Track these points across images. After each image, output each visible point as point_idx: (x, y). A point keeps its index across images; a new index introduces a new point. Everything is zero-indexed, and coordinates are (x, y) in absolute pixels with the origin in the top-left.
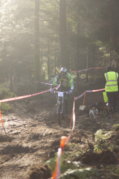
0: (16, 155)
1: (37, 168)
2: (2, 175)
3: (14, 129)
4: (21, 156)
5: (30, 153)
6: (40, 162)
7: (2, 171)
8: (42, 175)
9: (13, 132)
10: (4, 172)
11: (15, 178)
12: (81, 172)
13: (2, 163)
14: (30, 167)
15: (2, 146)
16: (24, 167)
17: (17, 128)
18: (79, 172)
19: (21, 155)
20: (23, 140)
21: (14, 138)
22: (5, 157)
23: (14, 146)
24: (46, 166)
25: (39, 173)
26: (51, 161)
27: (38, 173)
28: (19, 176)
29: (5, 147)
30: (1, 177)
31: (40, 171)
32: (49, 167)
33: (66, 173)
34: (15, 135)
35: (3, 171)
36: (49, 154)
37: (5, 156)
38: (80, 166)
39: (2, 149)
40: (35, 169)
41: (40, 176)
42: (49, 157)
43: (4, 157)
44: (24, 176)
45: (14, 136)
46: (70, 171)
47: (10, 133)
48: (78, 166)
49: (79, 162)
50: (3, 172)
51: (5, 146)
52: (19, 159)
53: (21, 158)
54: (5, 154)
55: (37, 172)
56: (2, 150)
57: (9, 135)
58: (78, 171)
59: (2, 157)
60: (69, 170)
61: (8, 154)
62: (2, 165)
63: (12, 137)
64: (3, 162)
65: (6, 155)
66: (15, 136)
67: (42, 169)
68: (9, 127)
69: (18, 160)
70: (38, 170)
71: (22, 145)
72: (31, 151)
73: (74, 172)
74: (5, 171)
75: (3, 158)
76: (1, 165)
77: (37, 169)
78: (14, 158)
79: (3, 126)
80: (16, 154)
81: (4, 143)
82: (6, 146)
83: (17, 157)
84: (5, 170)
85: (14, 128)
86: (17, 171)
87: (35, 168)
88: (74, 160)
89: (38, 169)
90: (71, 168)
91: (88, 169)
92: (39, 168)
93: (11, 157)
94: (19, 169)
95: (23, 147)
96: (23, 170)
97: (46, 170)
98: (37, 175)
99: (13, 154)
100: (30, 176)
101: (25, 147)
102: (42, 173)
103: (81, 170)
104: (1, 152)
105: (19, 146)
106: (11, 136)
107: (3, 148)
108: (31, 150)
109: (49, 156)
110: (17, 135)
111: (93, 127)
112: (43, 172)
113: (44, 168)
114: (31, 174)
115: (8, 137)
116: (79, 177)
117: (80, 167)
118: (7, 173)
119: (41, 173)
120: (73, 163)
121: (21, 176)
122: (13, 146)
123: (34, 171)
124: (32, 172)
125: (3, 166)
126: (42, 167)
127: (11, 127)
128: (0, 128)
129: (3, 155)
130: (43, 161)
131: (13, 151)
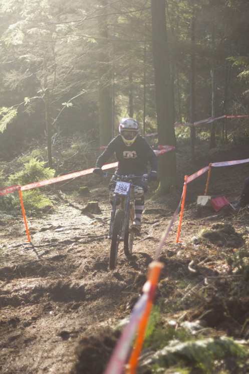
1: (96, 339)
2: (20, 353)
3: (53, 248)
5: (88, 300)
6: (108, 322)
8: (108, 355)
9: (52, 255)
12: (200, 348)
14: (84, 333)
15: (25, 285)
17: (60, 247)
18: (196, 348)
20: (72, 272)
21: (53, 269)
22: (31, 311)
23: (50, 286)
25: (100, 351)
27: (97, 352)
28: (59, 356)
29: (31, 288)
30: (18, 356)
31: (103, 345)
33: (166, 350)
34: (55, 261)
36: (128, 304)
37: (32, 308)
38: (199, 333)
39: (25, 292)
40: (92, 342)
41: (103, 358)
42: (128, 309)
43: (28, 311)
45: (51, 263)
46: (174, 346)
47: (44, 256)
48: (194, 332)
49: (196, 323)
51: (31, 286)
54: (32, 303)
55: (95, 348)
56: (24, 294)
57: (42, 260)
58: (194, 345)
59: (24, 311)
60: (172, 342)
61: (38, 303)
63: (48, 266)
65: (33, 306)
66: (56, 263)
67: (107, 341)
68: (42, 245)
70: (98, 344)
71: (70, 284)
72: (88, 296)
73: (185, 349)
75: (27, 314)
77: (95, 342)
78: (51, 313)
79: (30, 241)
80: (55, 304)
81: (29, 280)
82: (34, 286)
85: (53, 246)
87: (92, 338)
88: (185, 319)
89: (98, 341)
90: (177, 338)
92: (101, 339)
93: (44, 310)
96: (70, 339)
98: (94, 356)
99: (49, 304)
100: (80, 358)
102: (109, 352)
103: (201, 343)
105: (62, 287)
106: (46, 263)
107: (26, 290)
108: (89, 294)
109: (128, 307)
110: (60, 261)
111: (228, 242)
114: (80, 354)
115: (40, 266)
116: (197, 359)
117: (200, 335)
119: (103, 351)
120: (182, 324)
122: (48, 285)
123: (89, 346)
124: (83, 348)
126: (108, 335)
127: (47, 244)
128: (23, 247)
129: (27, 306)
130: (114, 320)
131: (49, 296)
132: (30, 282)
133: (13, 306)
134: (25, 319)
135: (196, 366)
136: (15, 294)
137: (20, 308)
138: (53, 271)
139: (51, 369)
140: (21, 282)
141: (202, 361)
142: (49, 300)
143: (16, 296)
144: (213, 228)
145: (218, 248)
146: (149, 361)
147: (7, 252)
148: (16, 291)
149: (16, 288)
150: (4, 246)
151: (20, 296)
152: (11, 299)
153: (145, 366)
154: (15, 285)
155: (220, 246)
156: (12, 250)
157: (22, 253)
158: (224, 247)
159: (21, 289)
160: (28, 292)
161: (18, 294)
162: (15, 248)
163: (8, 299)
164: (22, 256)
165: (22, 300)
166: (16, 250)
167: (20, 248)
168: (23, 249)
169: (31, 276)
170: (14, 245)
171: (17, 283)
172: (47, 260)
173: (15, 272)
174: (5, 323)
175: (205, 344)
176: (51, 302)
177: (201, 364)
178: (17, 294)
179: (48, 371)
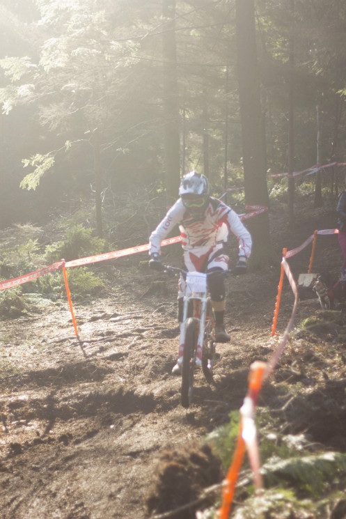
0: (118, 417)
1: (180, 455)
2: (78, 476)
3: (108, 343)
4: (132, 420)
5: (158, 411)
6: (187, 438)
7: (77, 465)
8: (196, 473)
9: (108, 354)
10: (84, 468)
11: (115, 484)
12: (307, 465)
13: (78, 442)
14: (158, 451)
15: (76, 392)
16: (141, 451)
17: (119, 342)
18: (302, 465)
19: (130, 418)
20: (136, 375)
21: (111, 371)
22: (86, 425)
23: (110, 392)
24: (206, 449)
25: (186, 469)
26: (219, 433)
27: (183, 470)
28: (128, 479)
29: (85, 395)
30: (76, 480)
31: (190, 462)
32: (215, 451)
33: (265, 468)
34: (113, 360)
35: (81, 464)
37: (87, 421)
38: (305, 448)
39: (76, 401)
40: (175, 458)
41: (190, 477)
42: (212, 422)
43: (83, 424)
44: (143, 479)
45: (109, 363)
46: (275, 463)
47: (98, 354)
48: (300, 447)
49: (301, 437)
50: (81, 467)
51: (84, 393)
52: (126, 429)
53: (132, 426)
54: (87, 415)
55: (180, 465)
56: (76, 403)
57: (96, 360)
58: (299, 462)
59: (77, 425)
60: (272, 460)
61: (94, 414)
62: (78, 448)
63: (104, 367)
64: (80, 438)
65: (88, 419)
66: (114, 363)
67: (194, 458)
68: (94, 339)
69: (122, 432)
70: (184, 461)
71: (135, 390)
72: (159, 406)
73: (288, 466)
74: (86, 464)
75: (81, 428)
76: (76, 447)
77: (180, 458)
78: (112, 426)
79: (77, 334)
80: (116, 415)
81: (81, 385)
82: (89, 392)
83: (121, 424)
84: (86, 462)
85: (110, 341)
86: (121, 463)
87: (175, 454)
88: (287, 432)
89: (183, 458)
90: (278, 455)
91: (329, 456)
92: (187, 456)
93: (102, 424)
94: (128, 459)
95: (137, 396)
96: (139, 460)
97: (207, 460)
98: (180, 474)
99: (109, 416)
100: (162, 477)
101: (142, 394)
102: (196, 470)
103: (307, 460)
104: (75, 411)
105: (124, 394)
106: (102, 363)
107: (79, 398)
108: (159, 403)
110: (119, 360)
111: (339, 335)
112: (197, 467)
113: (201, 454)
114: (162, 473)
115: (93, 367)
116: (302, 479)
117: (305, 451)
118: (92, 469)
119: (191, 469)
120: (284, 438)
121: (133, 479)
122: (107, 391)
123: (173, 463)
124: (165, 465)
125: (82, 450)
126: (194, 451)
127: (101, 338)
128: (70, 342)
129: (81, 418)
130: (195, 435)
131: (107, 406)
132: (84, 388)
133: (62, 418)
134: (79, 435)
135: (301, 488)
136: (64, 403)
137: (71, 422)
138: (111, 373)
139: (118, 496)
140: (72, 388)
141: (309, 482)
142: (108, 411)
143: (65, 406)
144: (320, 317)
145: (326, 343)
146: (245, 481)
147: (49, 348)
148: (65, 399)
149: (65, 395)
150: (44, 341)
151: (71, 406)
152: (60, 410)
153: (240, 488)
154: (64, 392)
155: (329, 340)
156: (55, 346)
157: (68, 350)
158: (334, 342)
159: (71, 397)
160: (81, 400)
161: (69, 404)
162: (59, 344)
163: (56, 410)
164: (69, 354)
165: (73, 411)
166: (60, 346)
167: (65, 344)
168: (69, 344)
169: (83, 380)
170: (57, 339)
171: (67, 389)
172: (103, 359)
173: (61, 375)
174: (53, 440)
175: (312, 461)
176: (112, 414)
177: (307, 486)
178: (67, 403)
179: (115, 498)
